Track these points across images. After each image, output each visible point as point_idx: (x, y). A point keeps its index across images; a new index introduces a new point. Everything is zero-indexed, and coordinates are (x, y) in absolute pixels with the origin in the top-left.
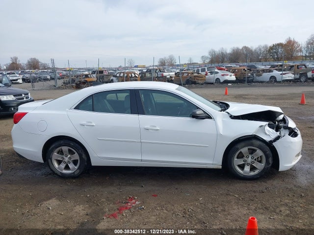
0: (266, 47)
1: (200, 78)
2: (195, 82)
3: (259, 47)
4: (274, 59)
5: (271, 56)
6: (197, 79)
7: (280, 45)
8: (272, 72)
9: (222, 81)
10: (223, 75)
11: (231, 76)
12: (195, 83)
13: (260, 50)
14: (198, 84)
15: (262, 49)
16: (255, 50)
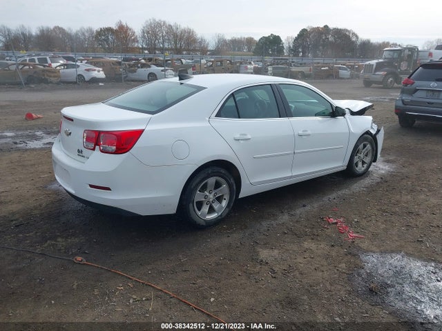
0: (90, 30)
1: (52, 75)
2: (47, 80)
3: (81, 30)
4: (105, 49)
5: (100, 44)
6: (47, 75)
7: (109, 30)
8: (150, 67)
9: (87, 79)
10: (88, 70)
11: (99, 71)
12: (45, 81)
13: (83, 34)
14: (51, 82)
15: (86, 34)
16: (77, 34)
